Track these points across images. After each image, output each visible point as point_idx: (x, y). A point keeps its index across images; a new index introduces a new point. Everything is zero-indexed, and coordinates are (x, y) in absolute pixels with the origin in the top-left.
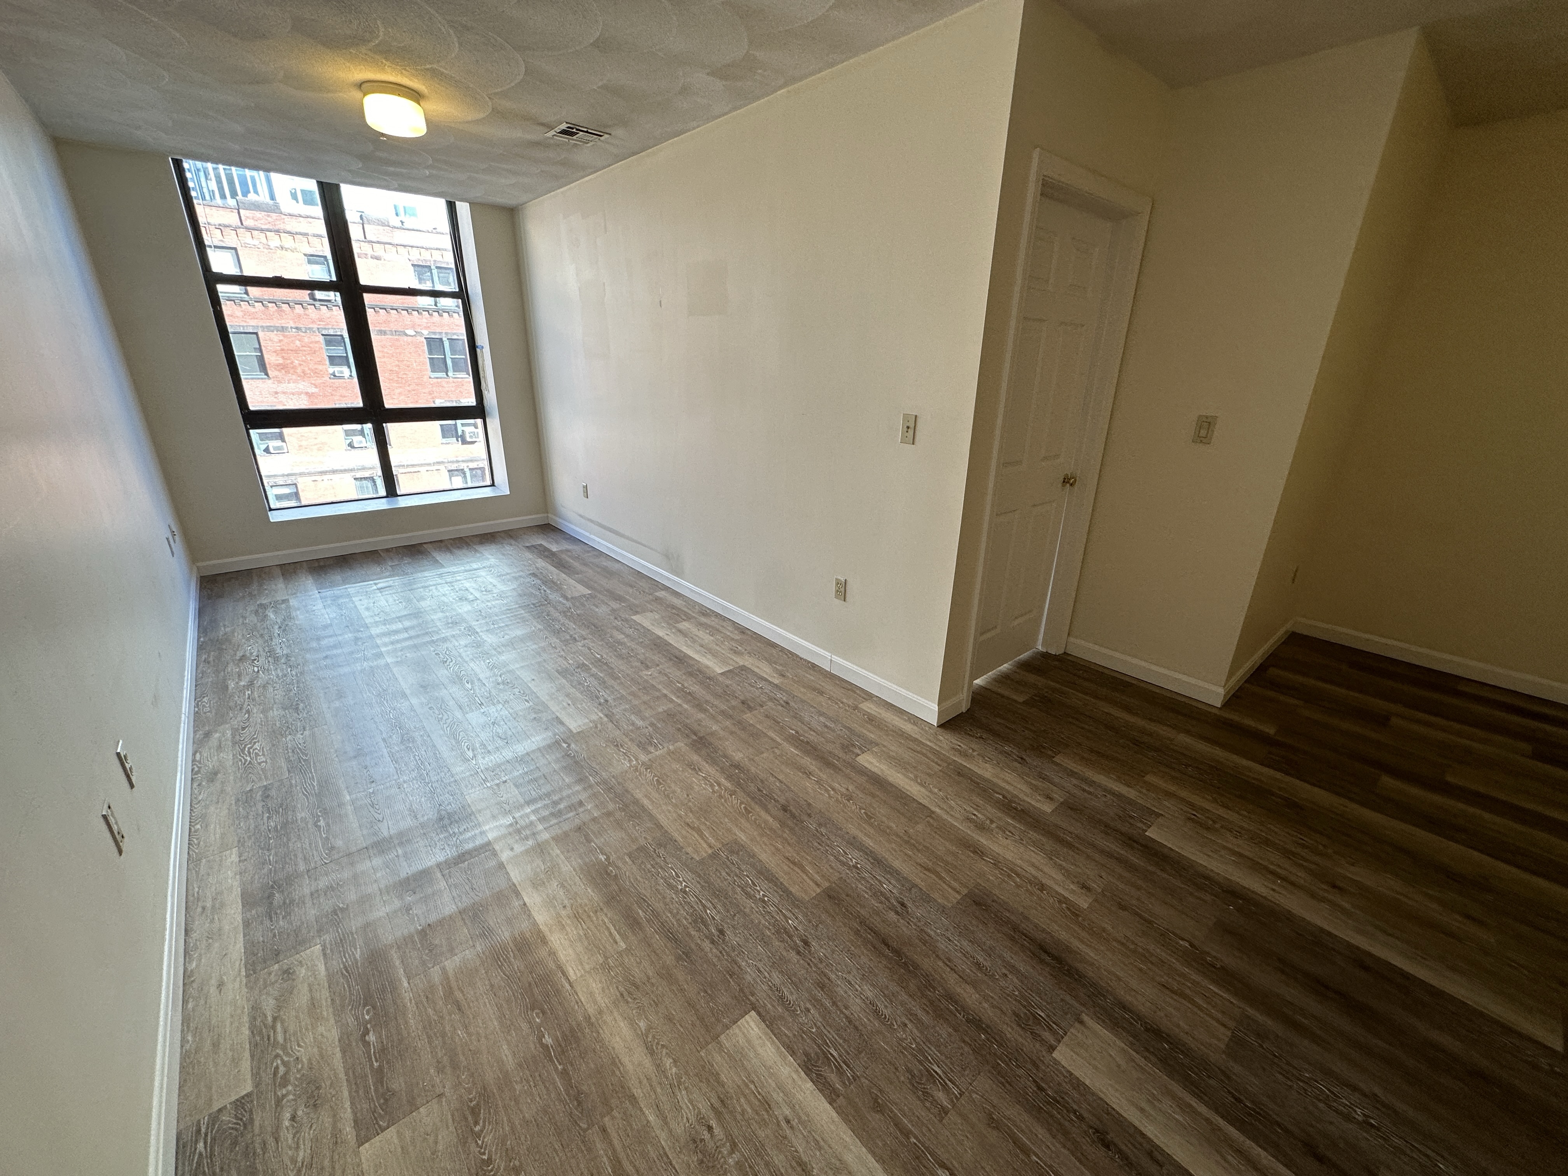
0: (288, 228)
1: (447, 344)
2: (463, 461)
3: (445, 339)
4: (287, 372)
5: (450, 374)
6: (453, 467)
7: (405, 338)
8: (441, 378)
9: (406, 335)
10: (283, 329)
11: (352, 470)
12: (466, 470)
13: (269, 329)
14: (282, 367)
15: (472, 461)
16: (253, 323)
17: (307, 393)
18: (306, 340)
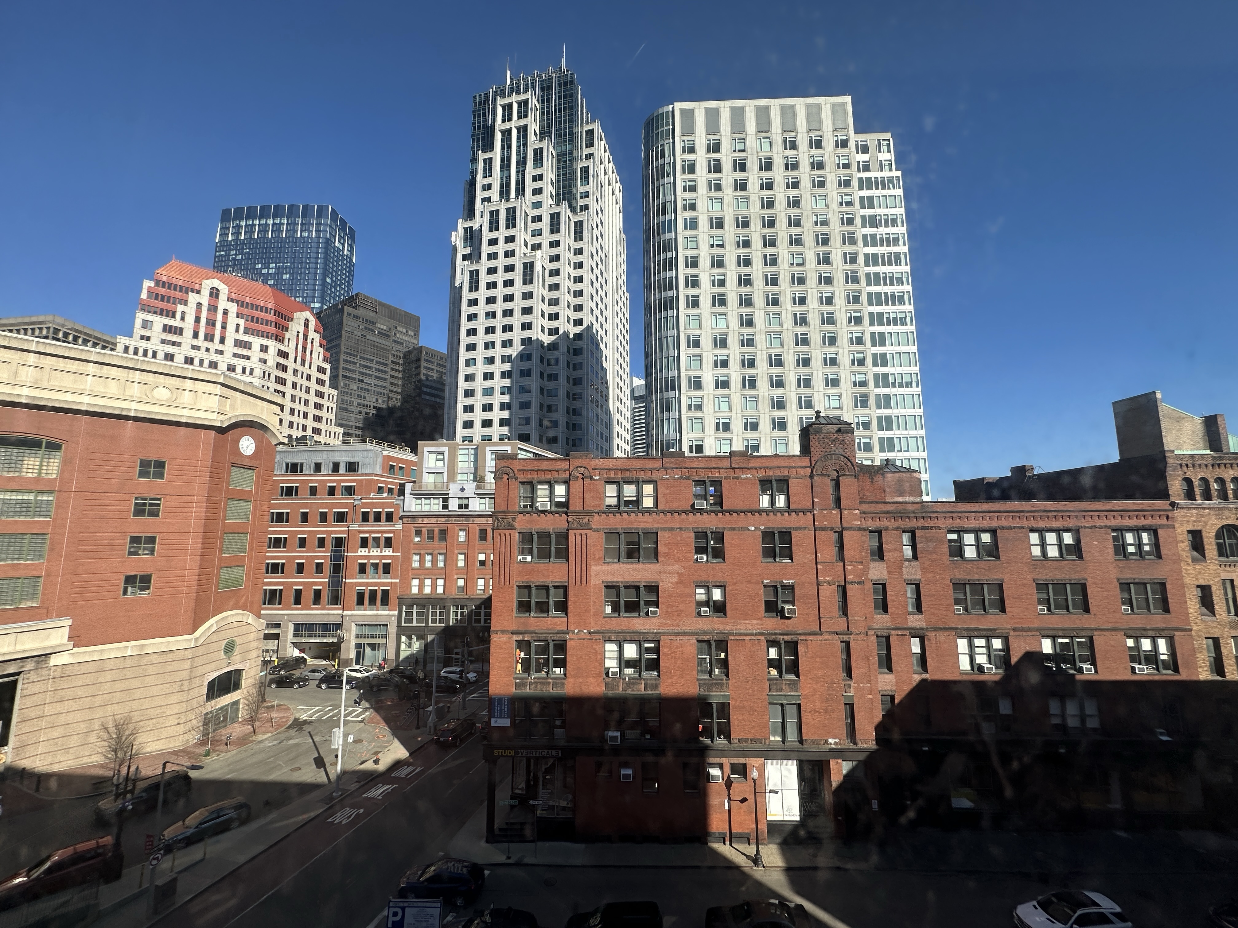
0: (687, 466)
1: (777, 536)
2: (780, 634)
3: (776, 532)
4: (669, 558)
5: (777, 560)
6: (772, 638)
7: (747, 532)
8: (769, 562)
9: (749, 530)
10: (672, 529)
11: (697, 634)
12: (782, 642)
13: (664, 529)
14: (667, 555)
15: (787, 635)
16: (656, 526)
17: (678, 573)
18: (684, 536)
